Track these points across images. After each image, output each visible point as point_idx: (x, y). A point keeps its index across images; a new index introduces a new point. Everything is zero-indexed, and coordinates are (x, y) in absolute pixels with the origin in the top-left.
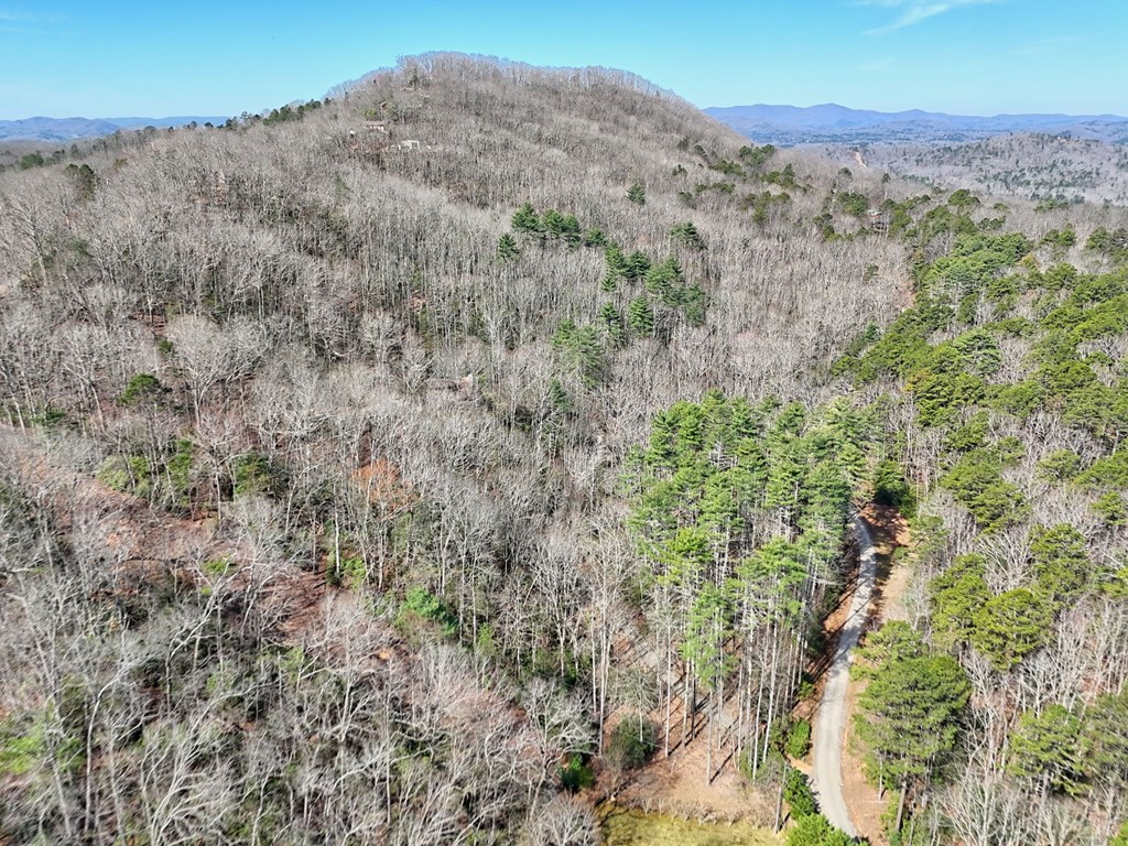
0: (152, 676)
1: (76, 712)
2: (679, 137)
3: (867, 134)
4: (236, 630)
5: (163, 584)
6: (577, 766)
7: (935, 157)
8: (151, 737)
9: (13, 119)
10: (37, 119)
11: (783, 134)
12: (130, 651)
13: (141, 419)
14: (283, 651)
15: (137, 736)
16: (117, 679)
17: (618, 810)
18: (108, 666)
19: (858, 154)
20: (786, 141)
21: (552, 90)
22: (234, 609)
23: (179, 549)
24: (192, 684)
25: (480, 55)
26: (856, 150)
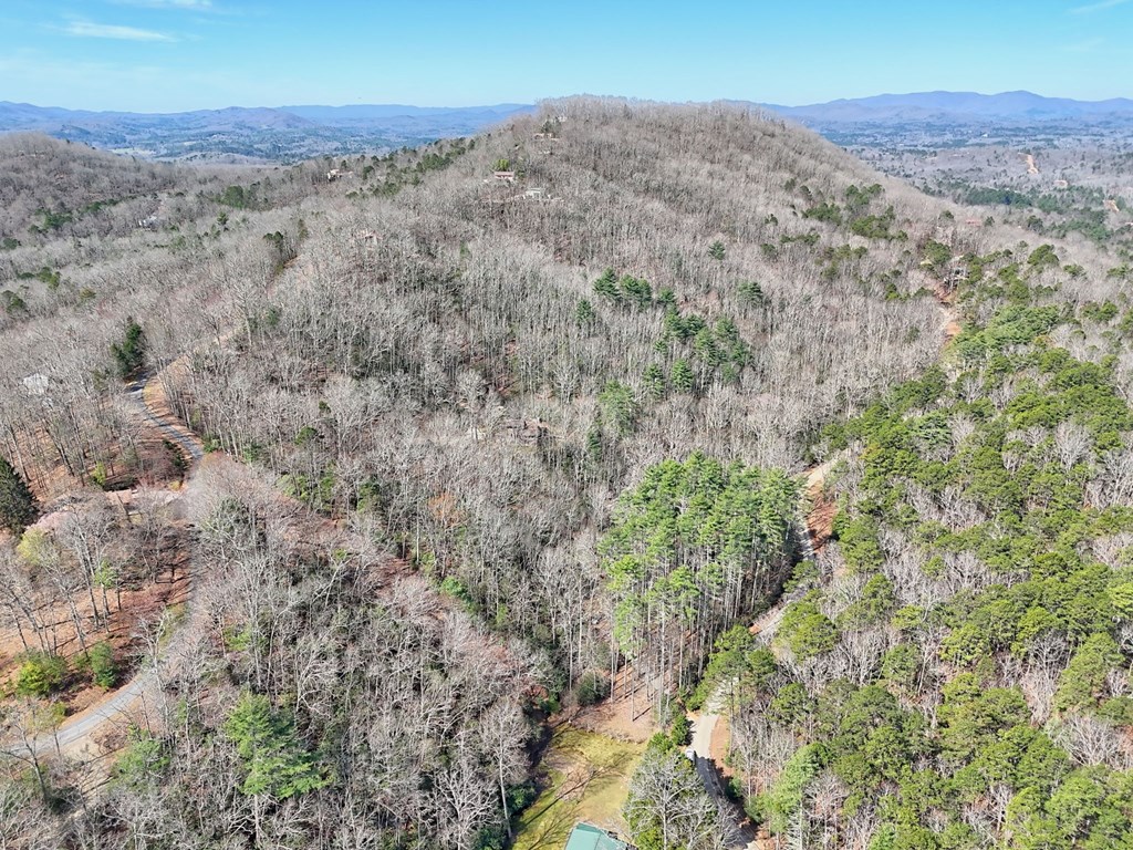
0: (303, 611)
1: (266, 625)
2: (787, 176)
3: (1056, 128)
4: (348, 592)
5: (312, 560)
6: (552, 700)
7: (1115, 164)
8: (300, 642)
9: (212, 109)
10: (233, 108)
11: (960, 126)
12: (293, 597)
13: (305, 454)
14: (374, 606)
15: (294, 639)
16: (287, 609)
17: (571, 729)
18: (282, 604)
19: (1030, 157)
20: (962, 134)
21: (672, 128)
22: (349, 580)
23: (323, 538)
24: (322, 618)
25: (611, 97)
26: (1028, 152)
